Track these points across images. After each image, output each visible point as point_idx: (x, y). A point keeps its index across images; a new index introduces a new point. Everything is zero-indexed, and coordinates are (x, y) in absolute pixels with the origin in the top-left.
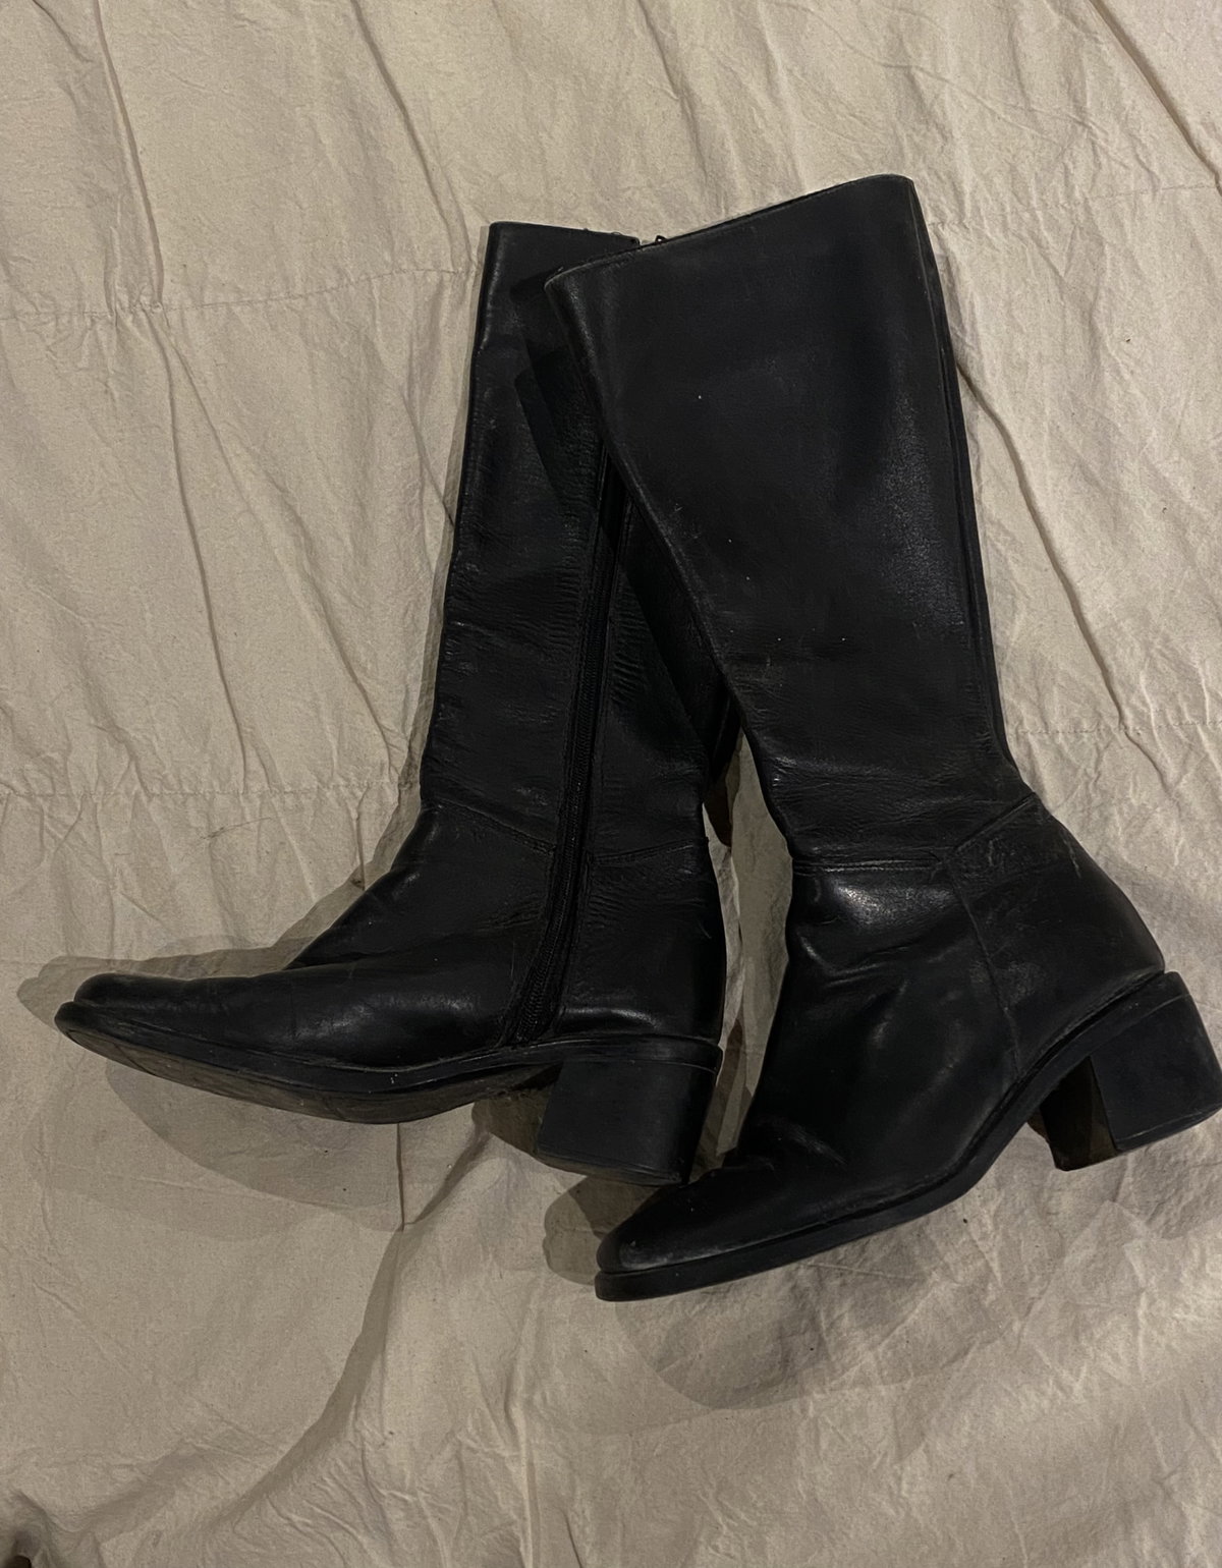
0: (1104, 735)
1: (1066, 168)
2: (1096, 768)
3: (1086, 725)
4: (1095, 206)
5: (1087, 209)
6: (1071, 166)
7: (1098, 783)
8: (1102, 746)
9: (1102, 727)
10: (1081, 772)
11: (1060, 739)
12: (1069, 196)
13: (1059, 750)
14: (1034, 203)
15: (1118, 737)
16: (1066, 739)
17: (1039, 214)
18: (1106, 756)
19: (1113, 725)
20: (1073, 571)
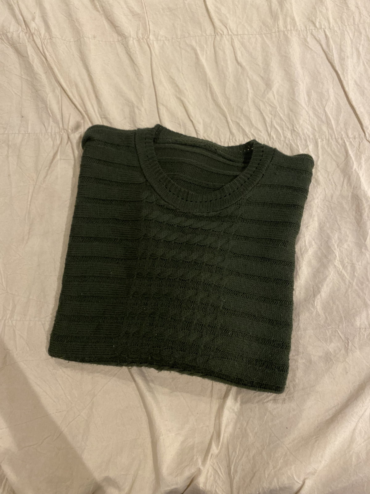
0: (361, 139)
1: (354, 16)
2: (359, 147)
3: (357, 136)
4: (360, 25)
5: (358, 27)
6: (355, 16)
7: (360, 150)
8: (360, 141)
9: (361, 137)
10: (356, 147)
11: (351, 140)
12: (354, 23)
13: (351, 142)
14: (346, 24)
15: (364, 139)
16: (352, 140)
17: (347, 26)
18: (361, 144)
19: (363, 137)
20: (354, 103)
